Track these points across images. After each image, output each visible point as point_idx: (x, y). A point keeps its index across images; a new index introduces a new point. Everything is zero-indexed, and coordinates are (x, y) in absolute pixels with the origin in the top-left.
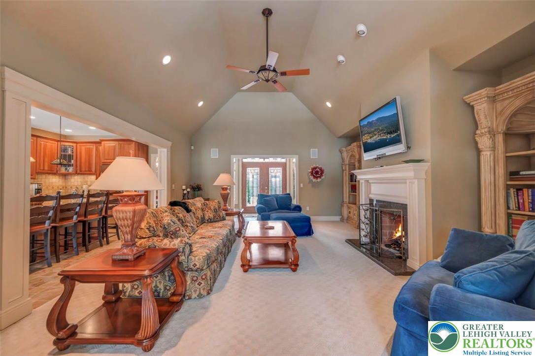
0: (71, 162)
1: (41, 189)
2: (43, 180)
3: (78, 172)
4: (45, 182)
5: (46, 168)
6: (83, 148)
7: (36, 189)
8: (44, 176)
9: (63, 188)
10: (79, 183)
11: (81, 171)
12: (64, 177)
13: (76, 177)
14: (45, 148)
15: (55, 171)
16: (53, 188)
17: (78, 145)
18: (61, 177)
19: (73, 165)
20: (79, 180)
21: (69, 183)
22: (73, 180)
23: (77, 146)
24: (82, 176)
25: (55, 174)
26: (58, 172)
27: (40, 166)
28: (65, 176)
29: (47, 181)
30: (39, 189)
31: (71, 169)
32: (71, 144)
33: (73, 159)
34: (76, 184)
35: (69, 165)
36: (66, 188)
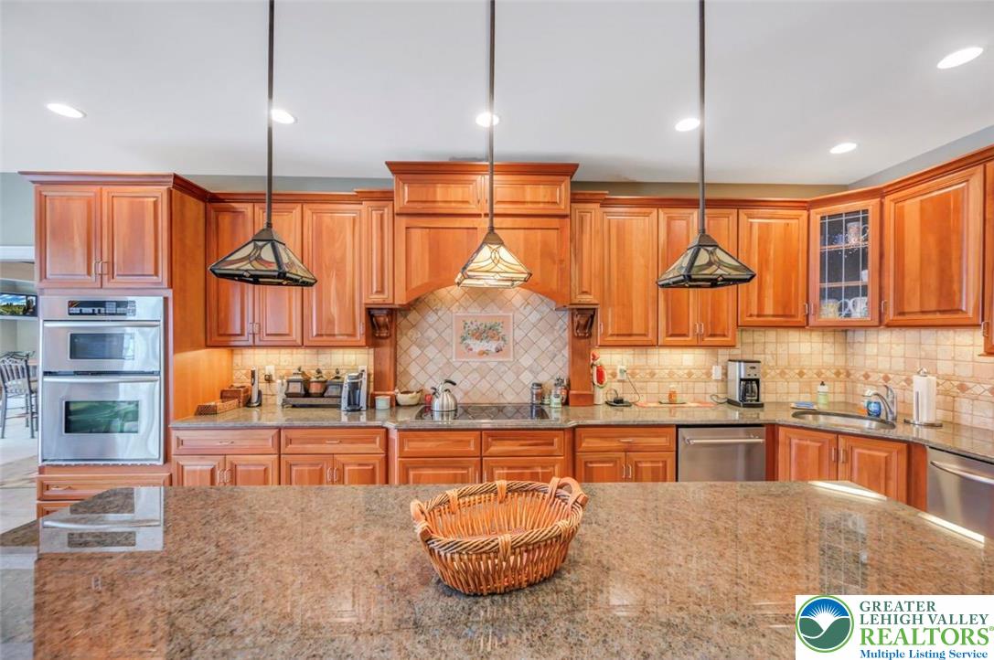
0: (858, 278)
1: (757, 381)
2: (770, 348)
3: (890, 315)
4: (775, 355)
5: (769, 309)
6: (912, 207)
7: (741, 380)
8: (771, 335)
9: (838, 374)
10: (899, 364)
11: (902, 313)
12: (840, 336)
13: (885, 337)
14: (764, 240)
15: (800, 318)
16: (801, 374)
17: (887, 200)
18: (830, 337)
19: (865, 288)
20: (898, 350)
21: (858, 361)
22: (871, 349)
23: (882, 204)
24: (911, 335)
25: (802, 327)
26: (812, 322)
27: (748, 303)
28: (843, 330)
29: (781, 350)
30: (751, 380)
31: (860, 309)
32: (857, 205)
33: (865, 267)
34: (884, 364)
35: (852, 292)
36: (848, 375)
